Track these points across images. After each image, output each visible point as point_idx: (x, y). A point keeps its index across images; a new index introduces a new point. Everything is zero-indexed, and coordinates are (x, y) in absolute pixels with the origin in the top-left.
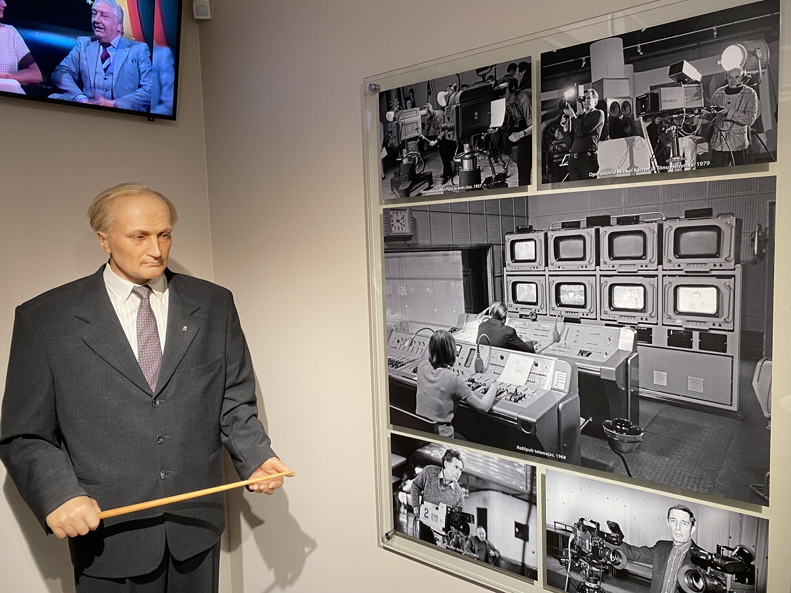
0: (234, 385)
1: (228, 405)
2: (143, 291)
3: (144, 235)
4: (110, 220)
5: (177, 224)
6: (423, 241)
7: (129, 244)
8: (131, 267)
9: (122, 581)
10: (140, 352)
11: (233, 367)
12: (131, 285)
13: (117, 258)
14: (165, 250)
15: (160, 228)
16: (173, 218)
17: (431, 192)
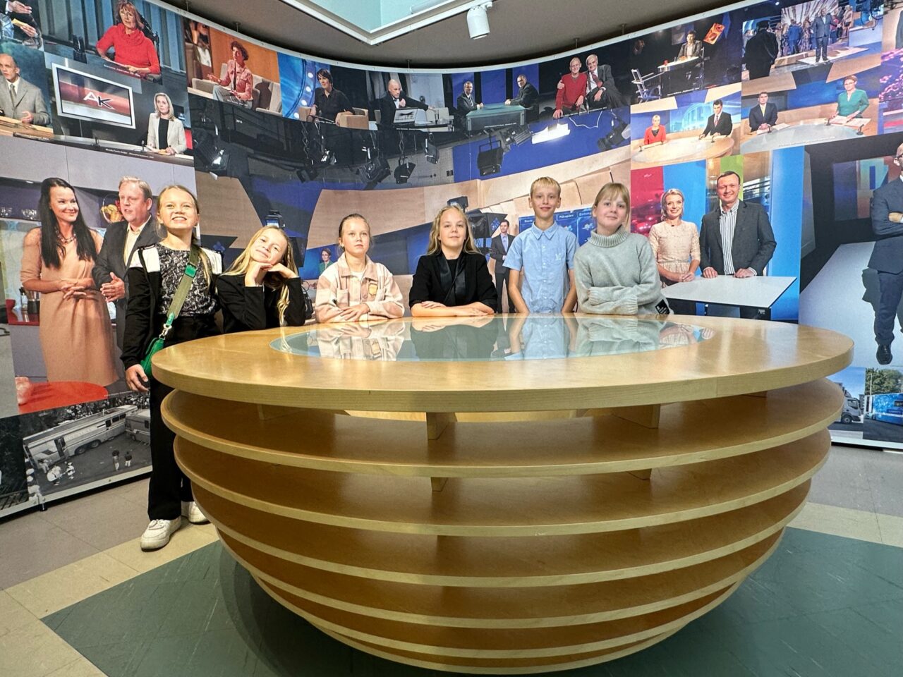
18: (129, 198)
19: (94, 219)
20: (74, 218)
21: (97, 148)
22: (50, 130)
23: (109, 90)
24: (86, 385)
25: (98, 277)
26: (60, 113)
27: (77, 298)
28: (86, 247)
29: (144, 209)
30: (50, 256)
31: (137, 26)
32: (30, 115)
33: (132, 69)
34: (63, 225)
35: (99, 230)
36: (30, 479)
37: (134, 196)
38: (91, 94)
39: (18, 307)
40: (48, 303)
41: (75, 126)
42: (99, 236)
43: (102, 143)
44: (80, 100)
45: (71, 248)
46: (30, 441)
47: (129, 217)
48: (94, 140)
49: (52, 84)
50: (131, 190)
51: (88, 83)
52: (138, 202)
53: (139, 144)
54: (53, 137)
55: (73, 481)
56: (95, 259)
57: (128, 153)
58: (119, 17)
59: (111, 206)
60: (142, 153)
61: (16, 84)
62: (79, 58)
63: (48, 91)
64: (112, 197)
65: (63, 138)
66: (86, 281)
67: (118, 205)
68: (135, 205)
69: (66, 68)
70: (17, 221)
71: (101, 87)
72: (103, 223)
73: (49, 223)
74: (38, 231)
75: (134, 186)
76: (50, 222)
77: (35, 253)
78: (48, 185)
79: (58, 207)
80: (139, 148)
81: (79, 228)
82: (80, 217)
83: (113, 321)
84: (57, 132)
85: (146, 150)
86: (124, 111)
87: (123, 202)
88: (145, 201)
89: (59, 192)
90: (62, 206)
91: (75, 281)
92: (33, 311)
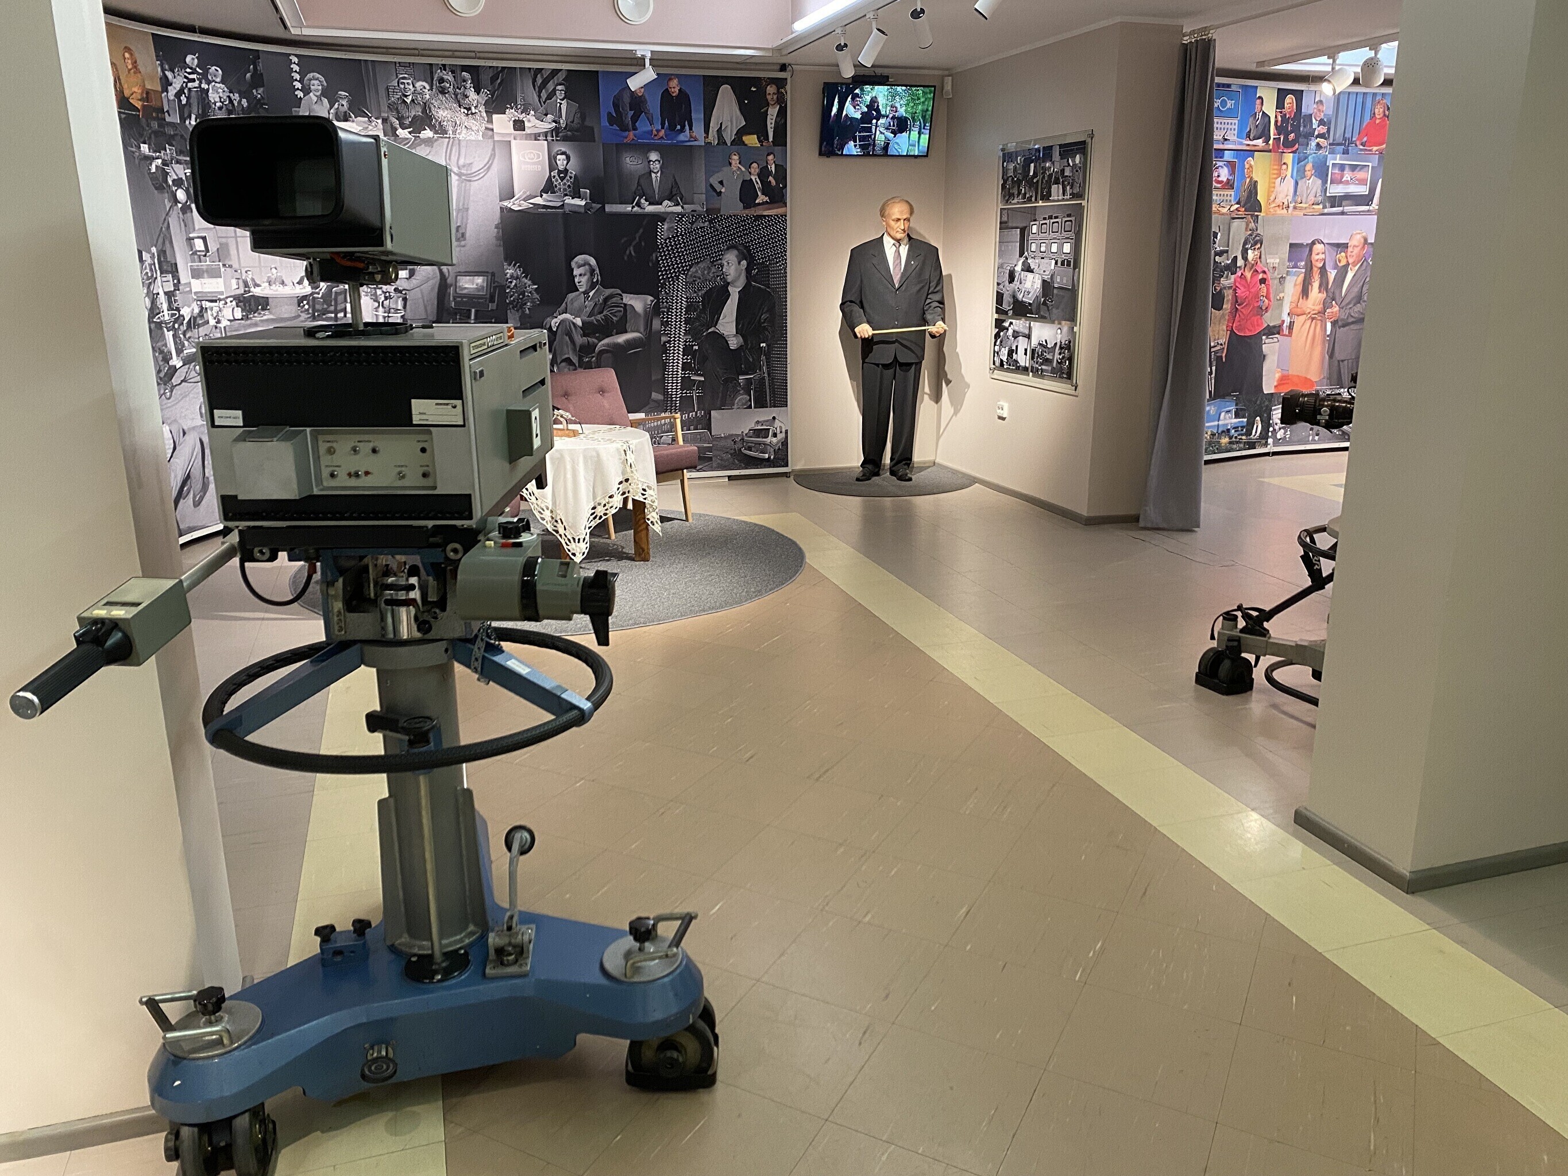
0: (933, 293)
1: (928, 301)
2: (897, 245)
3: (899, 220)
4: (886, 213)
5: (914, 215)
6: (1010, 225)
7: (892, 223)
8: (893, 233)
9: (878, 365)
10: (894, 269)
11: (933, 284)
12: (893, 242)
13: (889, 230)
14: (906, 226)
15: (905, 217)
16: (912, 212)
17: (1013, 202)
18: (1354, 246)
19: (1332, 264)
20: (1321, 265)
21: (1343, 213)
22: (1321, 206)
23: (1358, 168)
24: (1306, 378)
25: (1326, 305)
26: (1328, 195)
27: (1313, 319)
28: (1324, 285)
29: (1362, 255)
30: (1305, 292)
31: (1385, 115)
32: (1313, 199)
33: (1375, 148)
34: (1315, 269)
35: (1332, 271)
36: (1270, 434)
37: (1357, 244)
38: (1347, 176)
39: (1285, 325)
40: (1299, 321)
41: (1335, 201)
42: (1332, 274)
43: (1347, 209)
44: (1340, 182)
45: (1316, 285)
46: (1275, 410)
47: (1351, 261)
48: (1341, 208)
49: (1327, 175)
50: (1357, 240)
51: (1347, 168)
52: (1359, 248)
53: (1368, 205)
54: (1321, 212)
55: (1288, 442)
56: (1327, 292)
57: (1360, 213)
58: (1374, 114)
59: (1343, 254)
60: (1368, 211)
61: (1310, 181)
62: (1346, 152)
63: (1325, 182)
64: (1343, 247)
65: (1326, 211)
66: (1319, 307)
67: (1346, 253)
68: (1356, 251)
69: (1338, 162)
70: (1294, 270)
71: (1353, 168)
72: (1336, 267)
73: (1309, 269)
74: (1303, 275)
75: (1359, 236)
76: (1309, 267)
77: (1300, 288)
78: (1313, 243)
79: (1314, 257)
80: (1366, 208)
81: (1323, 270)
82: (1324, 263)
83: (1328, 336)
84: (1325, 207)
85: (1371, 208)
86: (1362, 182)
87: (1350, 249)
88: (1363, 247)
89: (1318, 247)
90: (1317, 257)
91: (1313, 307)
92: (1291, 326)
